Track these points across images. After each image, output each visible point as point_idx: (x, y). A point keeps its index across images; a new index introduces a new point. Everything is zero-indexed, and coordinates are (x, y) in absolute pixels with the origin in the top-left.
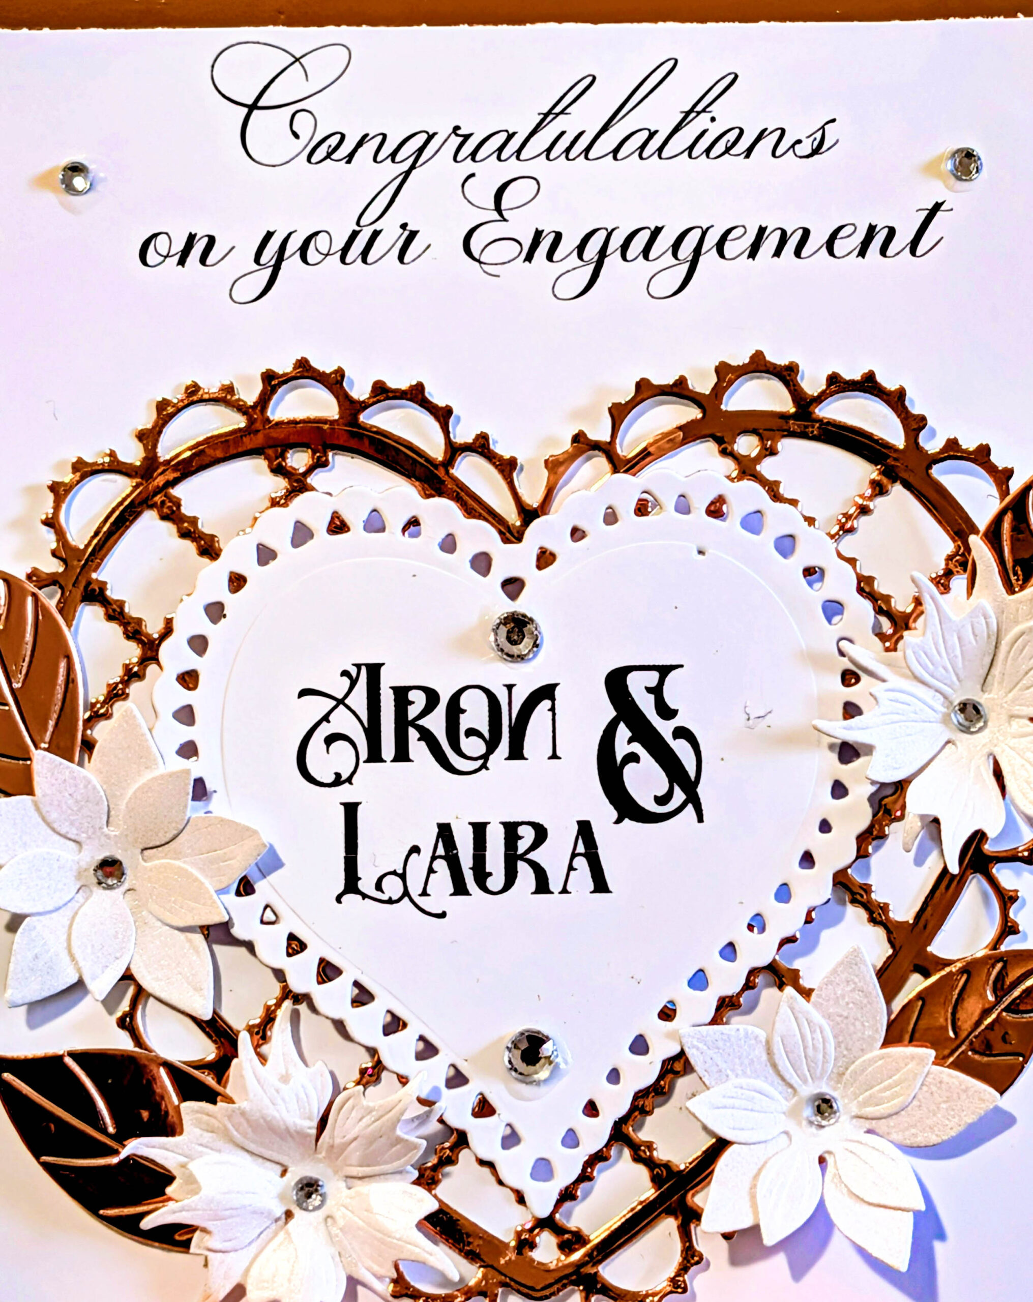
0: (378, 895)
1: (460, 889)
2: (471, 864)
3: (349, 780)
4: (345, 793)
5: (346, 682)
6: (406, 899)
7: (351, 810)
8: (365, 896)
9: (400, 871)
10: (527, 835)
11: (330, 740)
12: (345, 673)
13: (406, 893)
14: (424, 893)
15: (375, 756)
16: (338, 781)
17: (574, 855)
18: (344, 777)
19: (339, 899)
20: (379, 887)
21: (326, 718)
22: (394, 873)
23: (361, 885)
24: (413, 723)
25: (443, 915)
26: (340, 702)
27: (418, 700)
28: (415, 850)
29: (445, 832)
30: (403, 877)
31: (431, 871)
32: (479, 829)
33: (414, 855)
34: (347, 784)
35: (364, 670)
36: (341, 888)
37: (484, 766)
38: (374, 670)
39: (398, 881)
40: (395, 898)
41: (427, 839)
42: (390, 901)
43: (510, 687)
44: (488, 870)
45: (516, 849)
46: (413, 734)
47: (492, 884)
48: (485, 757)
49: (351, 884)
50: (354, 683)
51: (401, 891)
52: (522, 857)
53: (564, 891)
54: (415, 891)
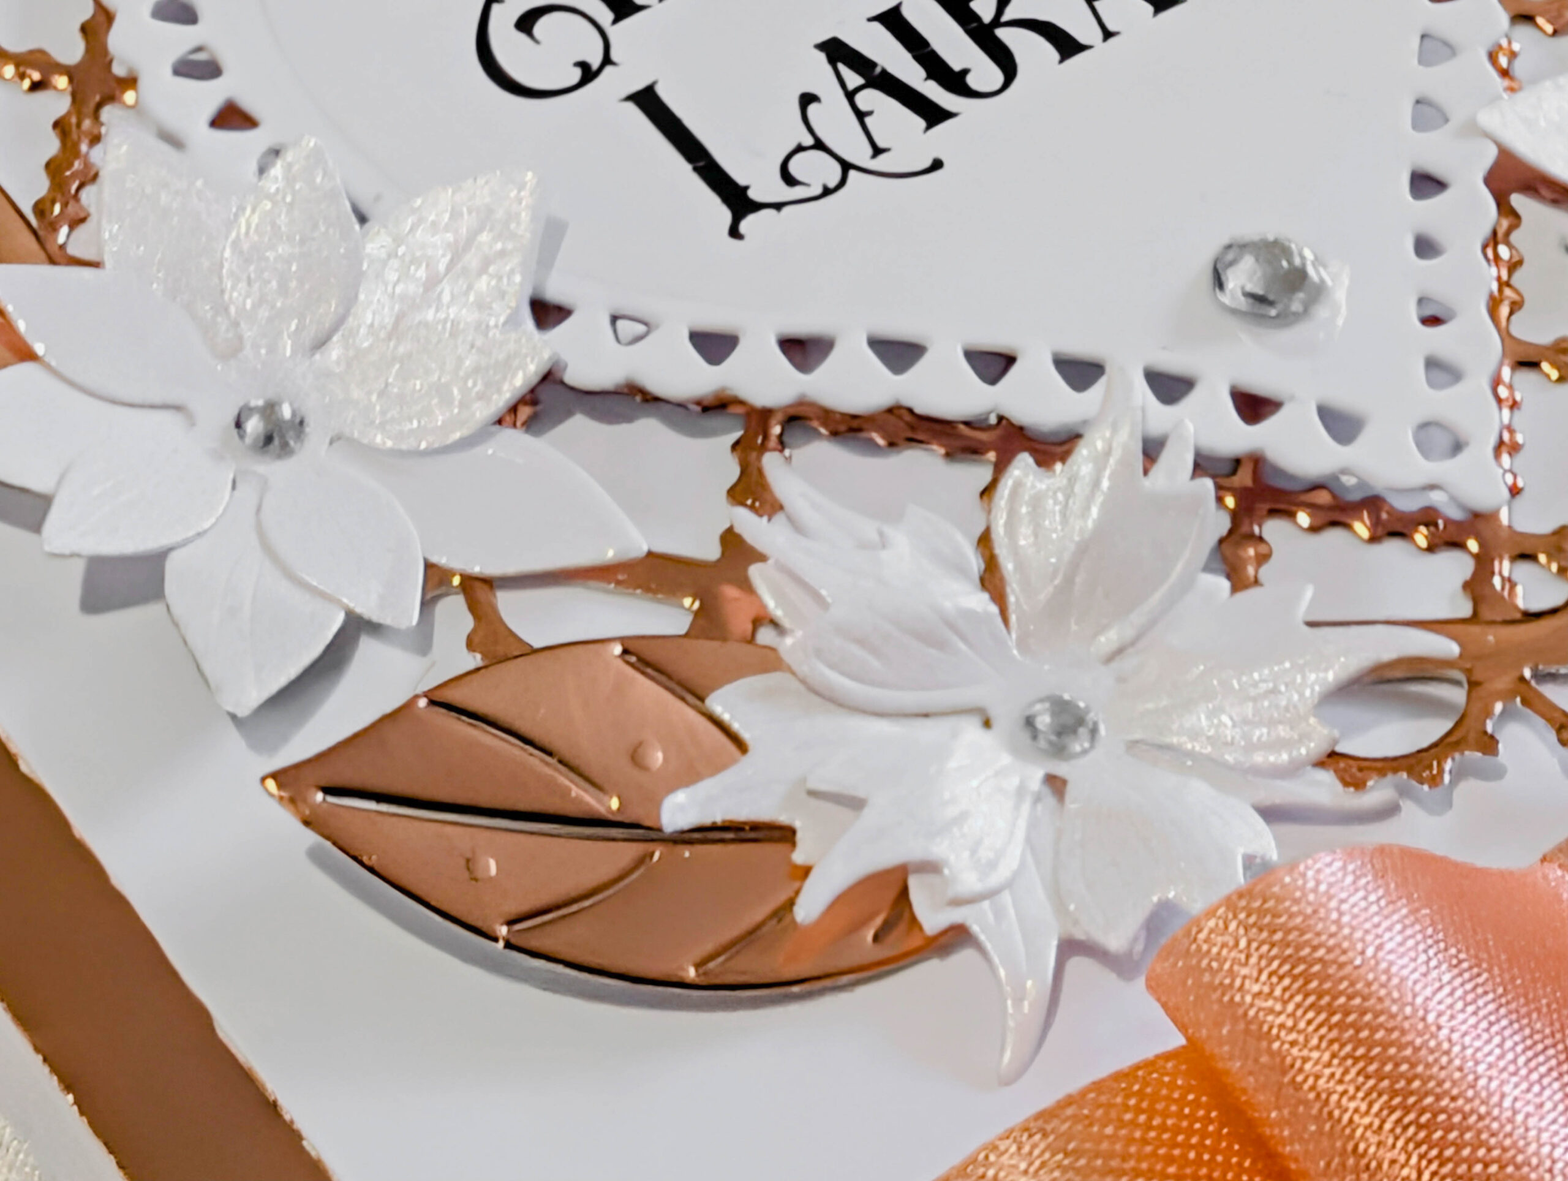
0: (798, 192)
1: (931, 113)
2: (921, 73)
3: (607, 60)
4: (617, 83)
7: (647, 100)
8: (778, 206)
9: (808, 141)
11: (525, 26)
13: (846, 167)
14: (877, 151)
15: (624, 6)
16: (588, 74)
18: (595, 64)
19: (734, 232)
20: (789, 179)
22: (800, 149)
23: (756, 195)
25: (937, 165)
28: (807, 99)
29: (838, 52)
30: (819, 145)
31: (861, 114)
32: (892, 22)
33: (815, 106)
34: (608, 69)
36: (725, 215)
39: (819, 155)
40: (832, 184)
42: (827, 192)
44: (957, 67)
45: (976, 18)
47: (978, 83)
49: (739, 201)
51: (834, 167)
52: (998, 23)
53: (1108, 34)
54: (858, 155)
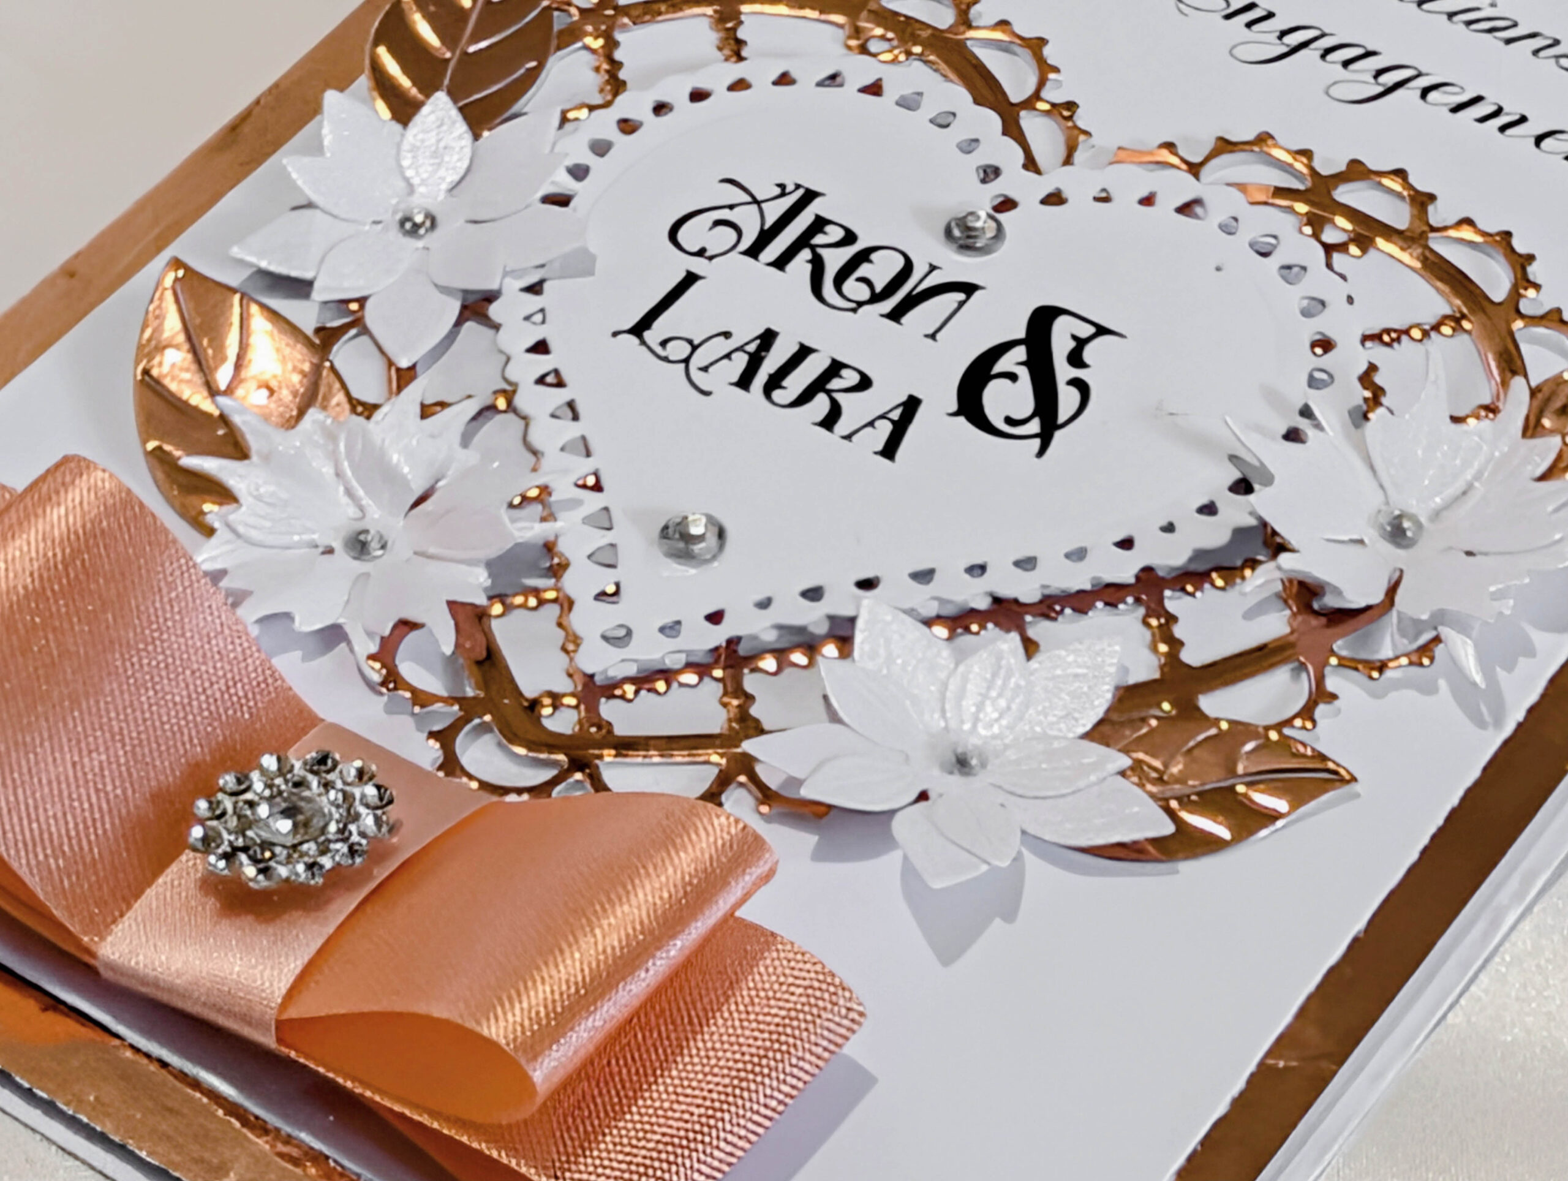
0: (659, 350)
1: (744, 382)
2: (772, 371)
3: (711, 258)
4: (698, 265)
5: (778, 191)
6: (682, 366)
7: (691, 279)
9: (696, 342)
10: (850, 378)
11: (718, 223)
12: (782, 186)
13: (686, 361)
14: (705, 369)
15: (753, 252)
16: (701, 253)
17: (883, 417)
18: (708, 254)
19: (615, 334)
20: (664, 343)
21: (731, 207)
22: (690, 342)
23: (647, 335)
24: (813, 248)
25: (707, 393)
26: (756, 201)
27: (834, 234)
28: (727, 335)
29: (768, 338)
30: (695, 348)
31: (728, 356)
32: (804, 352)
33: (722, 338)
34: (706, 260)
35: (801, 192)
36: (626, 327)
37: (854, 310)
38: (810, 196)
39: (688, 349)
40: (671, 358)
41: (747, 332)
42: (666, 359)
43: (933, 268)
44: (785, 383)
45: (828, 383)
46: (806, 254)
47: (777, 395)
48: (860, 304)
49: (639, 329)
50: (783, 194)
51: (684, 356)
52: (829, 392)
53: (848, 437)
54: (696, 362)
